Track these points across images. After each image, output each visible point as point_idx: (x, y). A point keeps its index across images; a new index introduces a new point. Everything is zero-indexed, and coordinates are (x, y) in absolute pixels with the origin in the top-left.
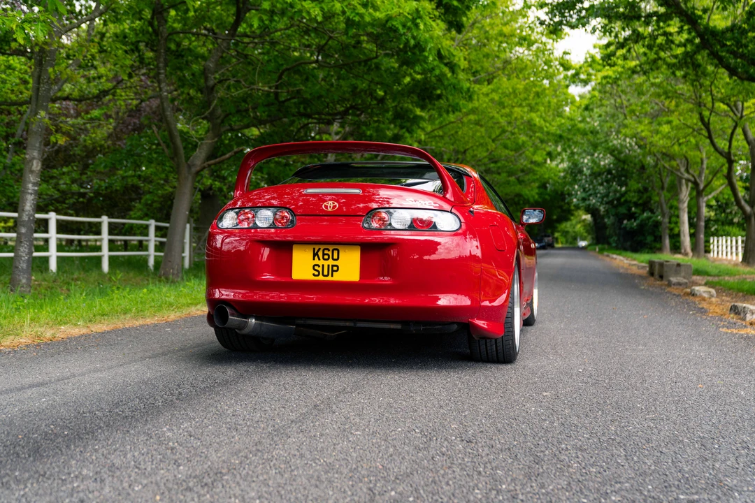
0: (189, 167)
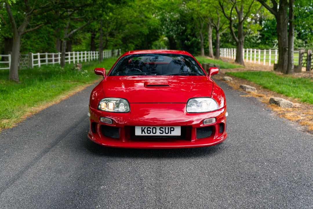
0: (19, 32)
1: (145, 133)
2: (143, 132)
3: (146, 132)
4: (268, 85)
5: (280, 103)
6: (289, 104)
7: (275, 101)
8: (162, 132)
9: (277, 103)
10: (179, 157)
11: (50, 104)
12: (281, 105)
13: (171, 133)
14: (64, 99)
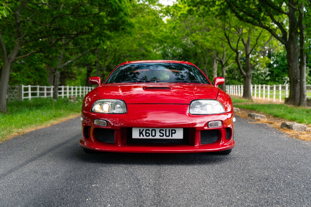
0: (9, 59)
1: (143, 136)
2: (141, 135)
3: (144, 134)
4: (278, 113)
5: (293, 126)
6: (303, 127)
7: (287, 125)
8: (162, 135)
9: (289, 127)
10: (181, 164)
11: (39, 127)
12: (293, 129)
13: (172, 136)
14: (55, 124)
